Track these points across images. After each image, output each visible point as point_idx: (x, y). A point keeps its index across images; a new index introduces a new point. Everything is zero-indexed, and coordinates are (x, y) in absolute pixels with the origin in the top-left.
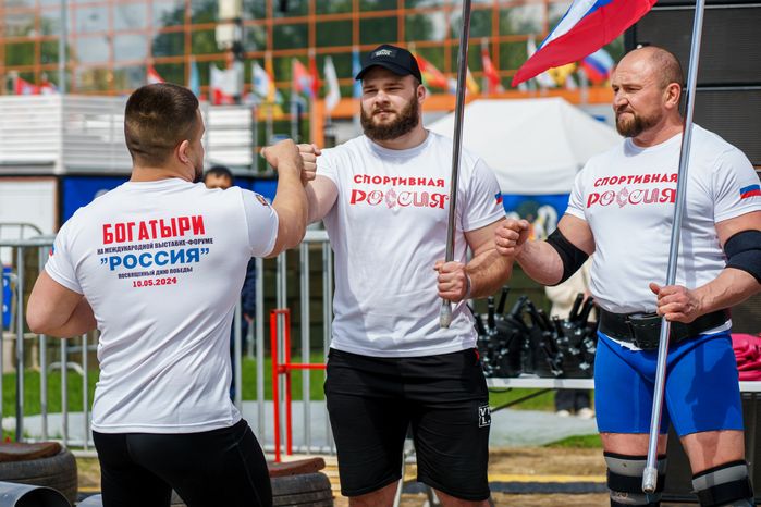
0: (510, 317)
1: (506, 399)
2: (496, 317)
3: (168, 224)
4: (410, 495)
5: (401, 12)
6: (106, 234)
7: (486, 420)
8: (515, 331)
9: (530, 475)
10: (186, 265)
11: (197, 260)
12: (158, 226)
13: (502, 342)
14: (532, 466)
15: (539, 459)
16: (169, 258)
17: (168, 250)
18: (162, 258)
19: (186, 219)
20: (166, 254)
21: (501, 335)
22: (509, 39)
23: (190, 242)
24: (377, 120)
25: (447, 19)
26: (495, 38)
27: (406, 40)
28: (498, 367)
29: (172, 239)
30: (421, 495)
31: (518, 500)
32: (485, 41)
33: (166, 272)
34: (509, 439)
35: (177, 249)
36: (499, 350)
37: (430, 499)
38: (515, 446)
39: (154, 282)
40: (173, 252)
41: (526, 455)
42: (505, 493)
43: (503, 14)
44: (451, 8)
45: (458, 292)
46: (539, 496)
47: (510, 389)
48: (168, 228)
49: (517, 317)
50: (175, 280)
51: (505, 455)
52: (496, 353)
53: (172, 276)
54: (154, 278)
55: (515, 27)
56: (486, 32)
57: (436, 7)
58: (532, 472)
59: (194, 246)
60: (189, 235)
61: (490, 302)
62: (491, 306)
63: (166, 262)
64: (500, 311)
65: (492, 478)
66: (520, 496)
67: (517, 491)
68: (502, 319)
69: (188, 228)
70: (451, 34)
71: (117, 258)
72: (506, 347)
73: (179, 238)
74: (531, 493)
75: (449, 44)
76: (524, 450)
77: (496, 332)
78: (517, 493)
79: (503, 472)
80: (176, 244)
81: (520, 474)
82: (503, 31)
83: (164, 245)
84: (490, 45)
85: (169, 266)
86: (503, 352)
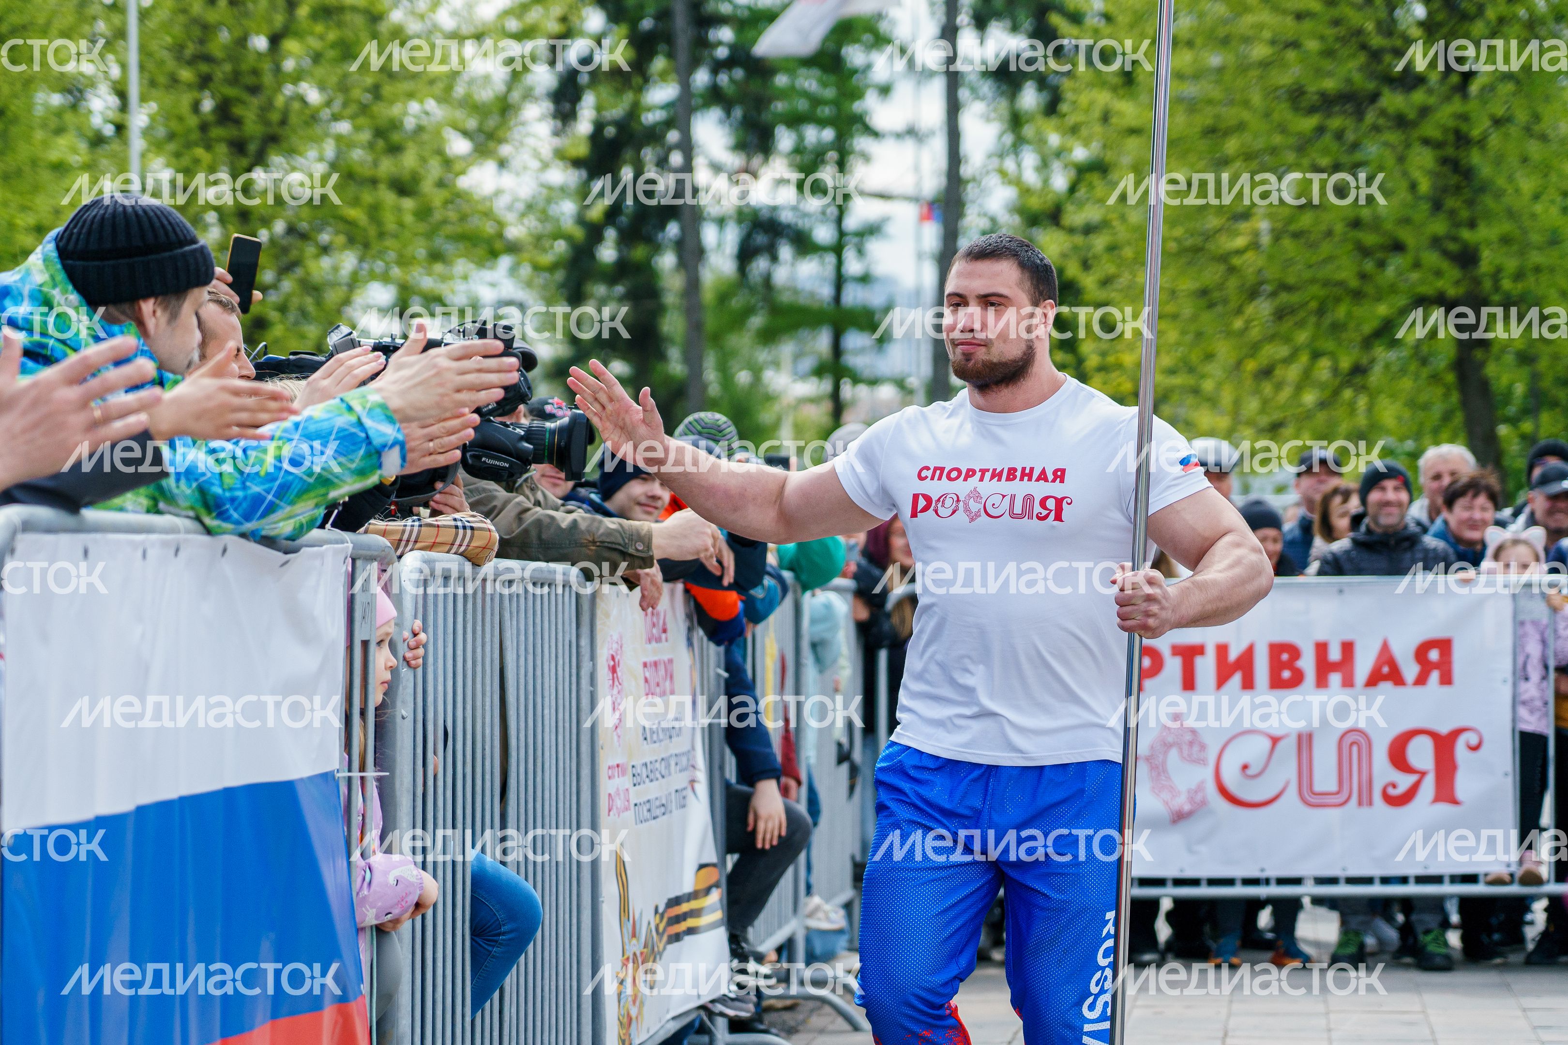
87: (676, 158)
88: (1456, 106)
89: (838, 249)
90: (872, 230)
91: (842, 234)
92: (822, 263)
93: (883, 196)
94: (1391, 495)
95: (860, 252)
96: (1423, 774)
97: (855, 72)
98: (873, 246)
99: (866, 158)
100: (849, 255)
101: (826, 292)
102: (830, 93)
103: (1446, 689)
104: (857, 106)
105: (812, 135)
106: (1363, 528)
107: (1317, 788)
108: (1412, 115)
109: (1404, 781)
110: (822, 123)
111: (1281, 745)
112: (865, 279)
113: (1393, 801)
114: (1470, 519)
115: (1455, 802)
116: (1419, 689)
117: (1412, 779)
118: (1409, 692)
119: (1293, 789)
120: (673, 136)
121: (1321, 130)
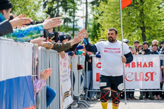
87: (57, 12)
88: (142, 6)
89: (74, 22)
90: (77, 20)
91: (74, 20)
92: (72, 24)
93: (78, 16)
94: (146, 46)
95: (76, 22)
96: (149, 77)
97: (75, 3)
98: (77, 22)
99: (77, 12)
100: (75, 23)
101: (72, 27)
102: (73, 5)
103: (152, 67)
104: (76, 7)
105: (71, 10)
106: (143, 49)
107: (137, 79)
108: (137, 7)
109: (147, 78)
110: (72, 8)
111: (133, 74)
112: (76, 25)
113: (146, 80)
114: (154, 48)
115: (153, 80)
116: (149, 67)
117: (148, 78)
118: (148, 68)
119: (134, 79)
120: (57, 10)
121: (128, 8)
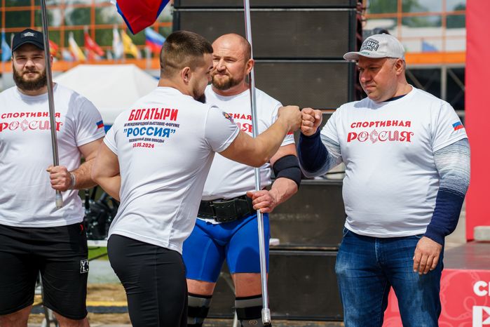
0: (99, 202)
1: (96, 253)
2: (90, 202)
3: (159, 112)
4: (34, 315)
5: (33, 8)
6: (132, 115)
7: (85, 269)
8: (102, 211)
9: (111, 301)
10: (161, 138)
11: (168, 136)
12: (155, 111)
13: (94, 218)
14: (113, 296)
15: (117, 292)
16: (154, 132)
17: (154, 126)
18: (150, 131)
19: (169, 110)
20: (153, 129)
21: (93, 214)
22: (101, 27)
23: (167, 124)
24: (26, 77)
25: (62, 13)
26: (93, 26)
27: (36, 26)
28: (91, 234)
29: (159, 121)
30: (42, 315)
31: (103, 317)
32: (86, 28)
33: (150, 140)
34: (98, 278)
35: (159, 127)
36: (92, 223)
37: (47, 317)
38: (102, 284)
39: (142, 145)
40: (157, 128)
41: (109, 289)
42: (95, 313)
43: (98, 11)
44: (65, 6)
45: (63, 185)
46: (117, 315)
47: (99, 248)
48: (159, 114)
49: (104, 202)
50: (153, 146)
51: (96, 289)
52: (90, 225)
53: (152, 143)
54: (143, 142)
55: (105, 19)
56: (87, 22)
57: (55, 5)
58: (112, 299)
59: (168, 127)
60: (168, 120)
61: (86, 192)
62: (87, 195)
63: (152, 133)
64: (93, 198)
65: (88, 303)
66: (104, 315)
67: (102, 311)
68: (94, 203)
69: (168, 116)
70: (65, 23)
71: (131, 129)
72: (96, 221)
73: (162, 121)
74: (111, 313)
75: (63, 29)
76: (107, 286)
77: (90, 212)
78: (102, 313)
79: (94, 300)
80: (159, 124)
81: (105, 301)
82: (98, 21)
83: (154, 123)
84: (90, 31)
85: (152, 137)
86: (94, 224)
